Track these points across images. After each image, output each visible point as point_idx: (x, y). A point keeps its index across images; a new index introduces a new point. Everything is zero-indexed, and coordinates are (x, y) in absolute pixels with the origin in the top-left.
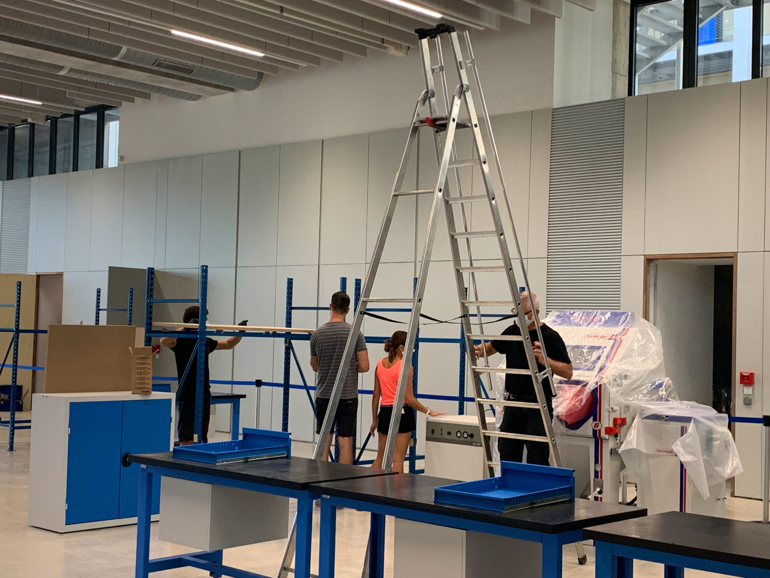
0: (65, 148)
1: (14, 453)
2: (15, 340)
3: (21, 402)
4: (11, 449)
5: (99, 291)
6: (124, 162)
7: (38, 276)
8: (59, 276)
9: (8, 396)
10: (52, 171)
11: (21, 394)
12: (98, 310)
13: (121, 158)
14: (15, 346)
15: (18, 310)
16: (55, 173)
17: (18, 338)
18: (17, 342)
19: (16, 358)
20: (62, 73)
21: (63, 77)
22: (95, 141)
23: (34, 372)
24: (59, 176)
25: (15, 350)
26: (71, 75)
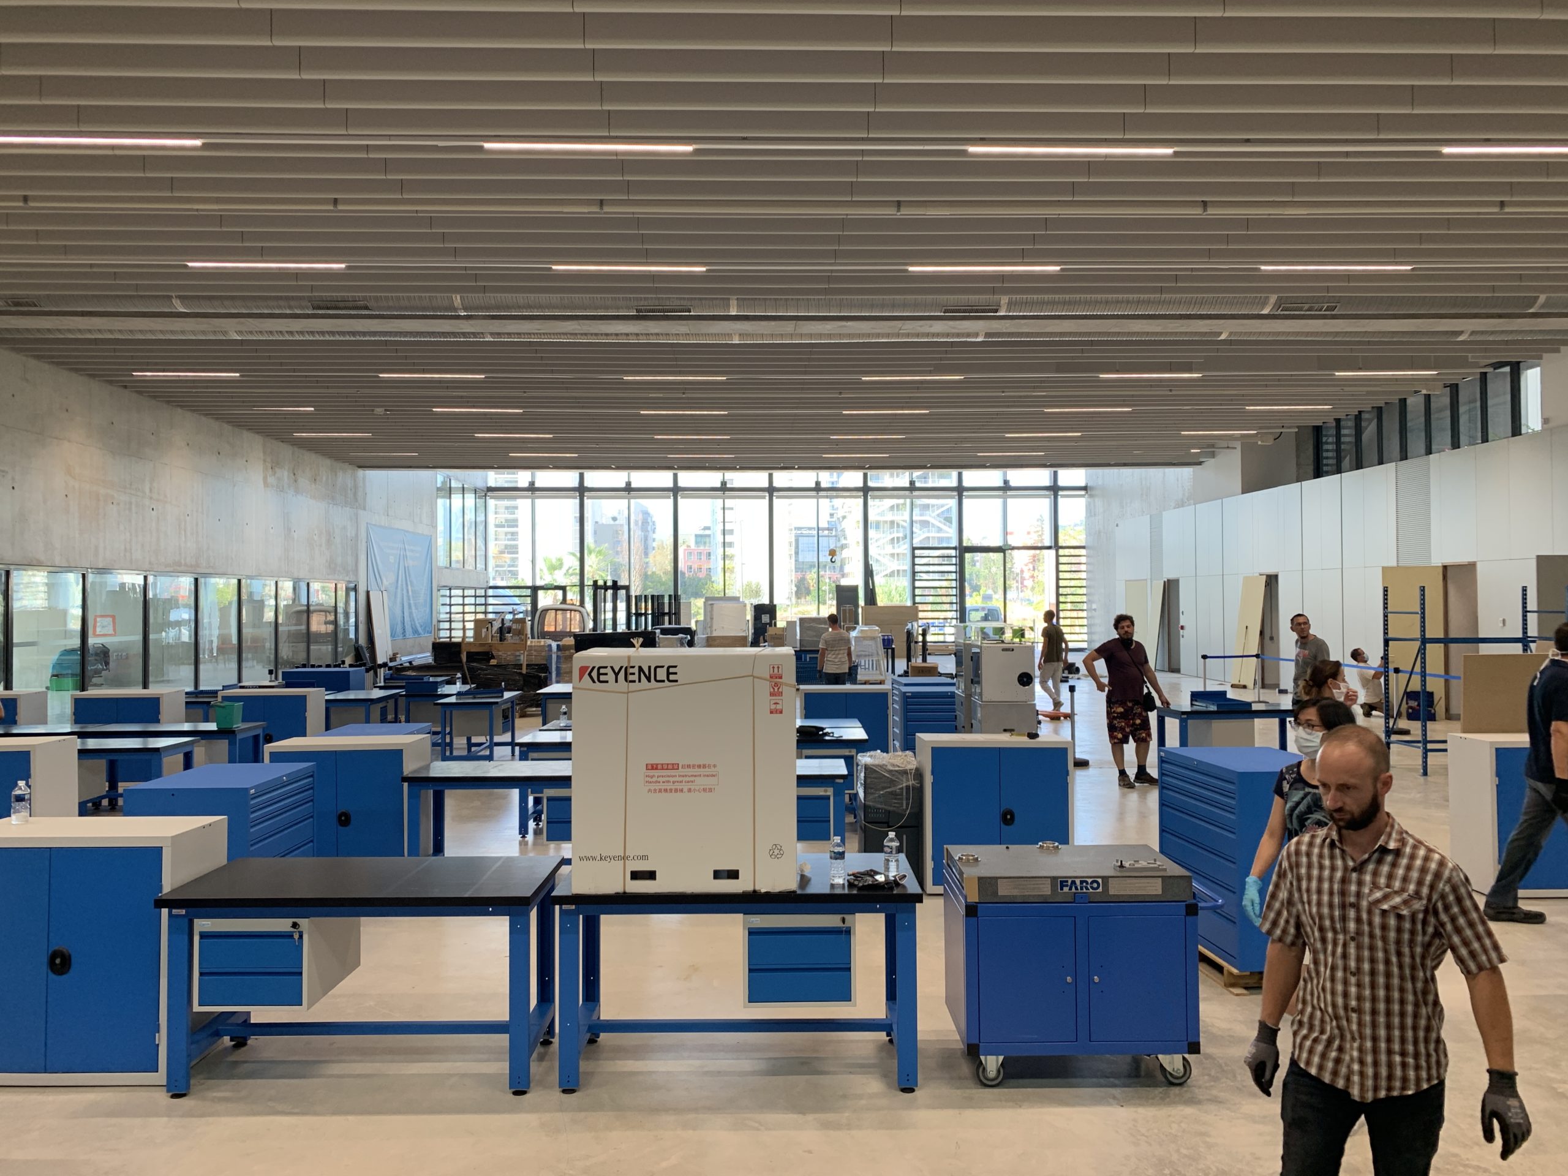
0: (1470, 410)
1: (1429, 778)
2: (1422, 651)
3: (1433, 711)
4: (1425, 773)
5: (1524, 589)
6: (1551, 425)
7: (1445, 568)
8: (1471, 567)
9: (1416, 704)
10: (1456, 445)
11: (1433, 701)
12: (1525, 612)
13: (1545, 421)
14: (1422, 658)
15: (1423, 618)
16: (1459, 447)
17: (1425, 649)
18: (1424, 654)
19: (1423, 667)
20: (1461, 338)
21: (1463, 342)
22: (1508, 397)
23: (1447, 681)
24: (1464, 449)
25: (1422, 663)
26: (1472, 338)
